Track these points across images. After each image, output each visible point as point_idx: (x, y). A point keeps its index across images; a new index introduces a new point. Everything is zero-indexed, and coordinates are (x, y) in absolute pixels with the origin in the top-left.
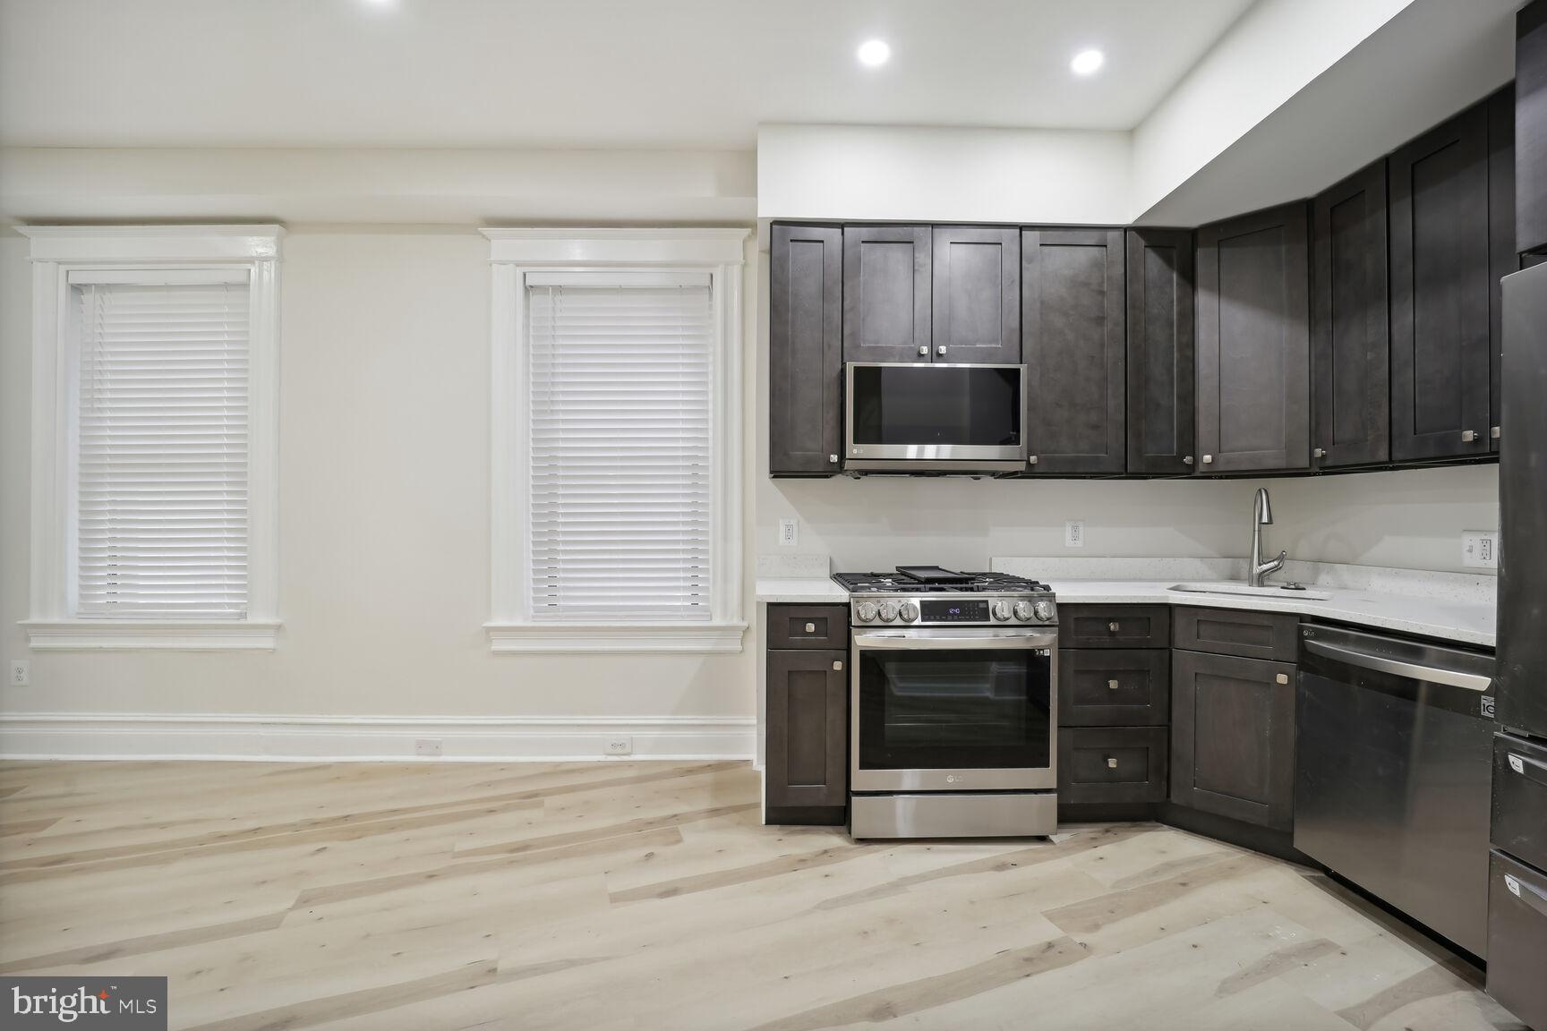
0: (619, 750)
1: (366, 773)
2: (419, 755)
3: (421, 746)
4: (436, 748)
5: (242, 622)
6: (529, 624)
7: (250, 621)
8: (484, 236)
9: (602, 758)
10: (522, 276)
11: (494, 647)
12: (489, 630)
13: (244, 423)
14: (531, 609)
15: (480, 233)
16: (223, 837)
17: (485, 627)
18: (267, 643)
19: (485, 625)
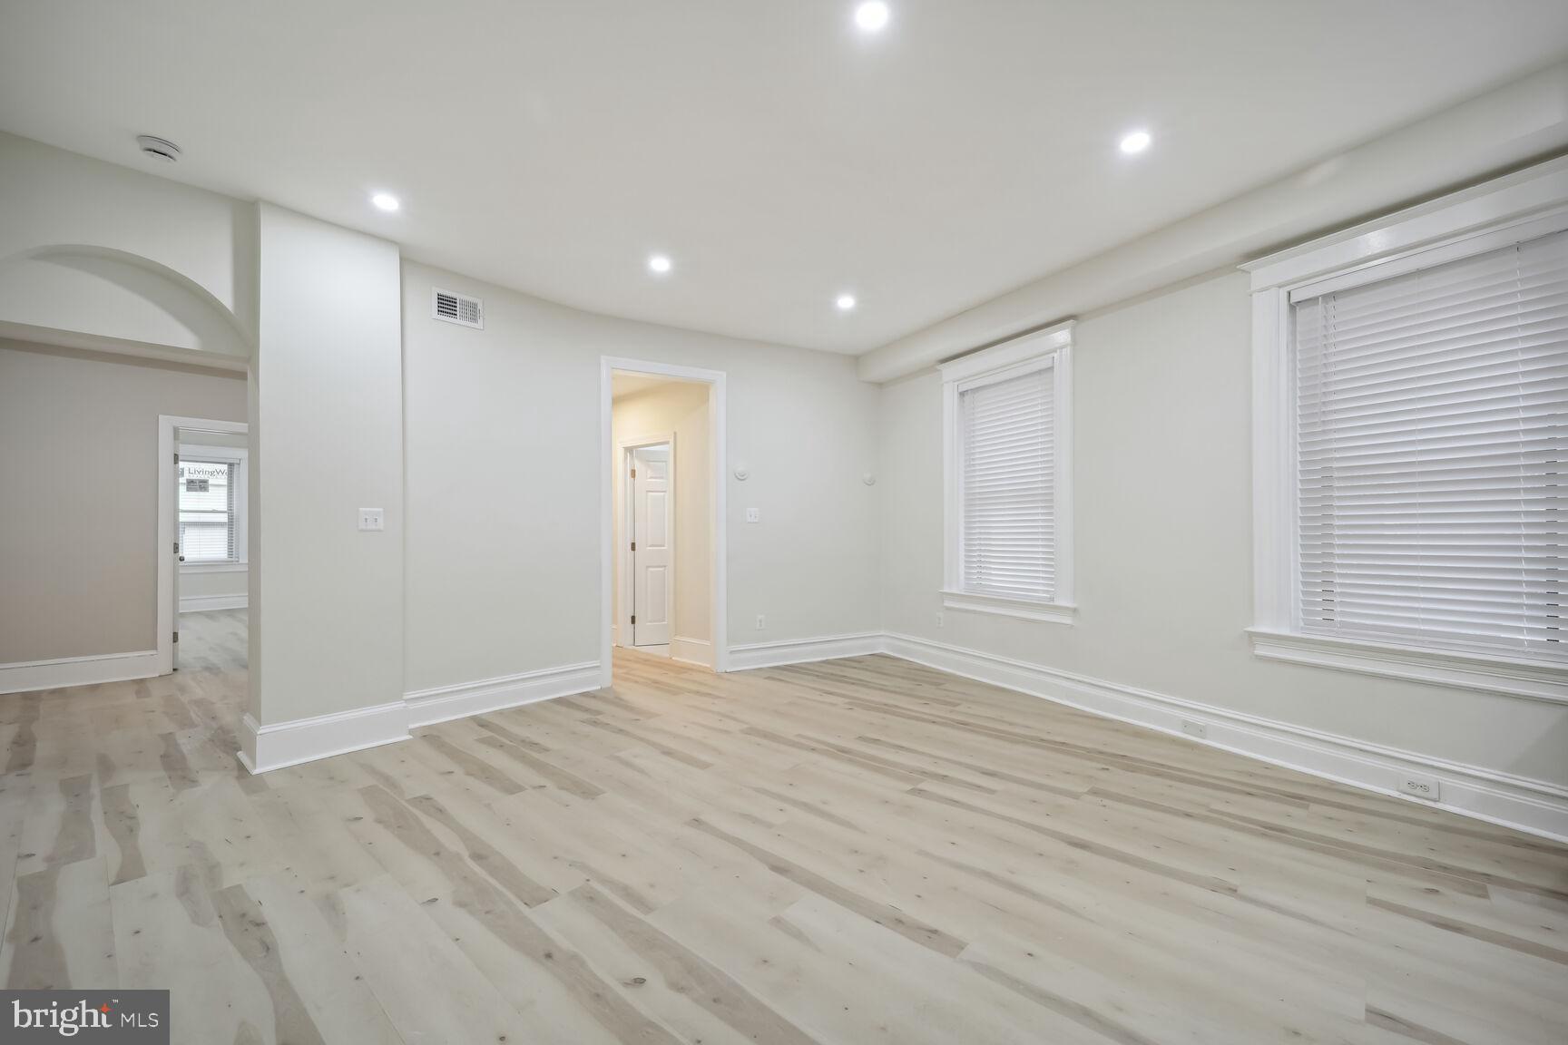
0: (1419, 791)
1: (1139, 734)
2: (1185, 733)
3: (1186, 725)
4: (1201, 731)
5: (1051, 603)
6: (1299, 635)
7: (1057, 603)
8: (1243, 271)
9: (1395, 794)
10: (1286, 295)
11: (1257, 652)
12: (1251, 635)
13: (1051, 465)
14: (1301, 620)
15: (1239, 270)
16: (1042, 740)
17: (1245, 631)
18: (1067, 620)
19: (1246, 629)
